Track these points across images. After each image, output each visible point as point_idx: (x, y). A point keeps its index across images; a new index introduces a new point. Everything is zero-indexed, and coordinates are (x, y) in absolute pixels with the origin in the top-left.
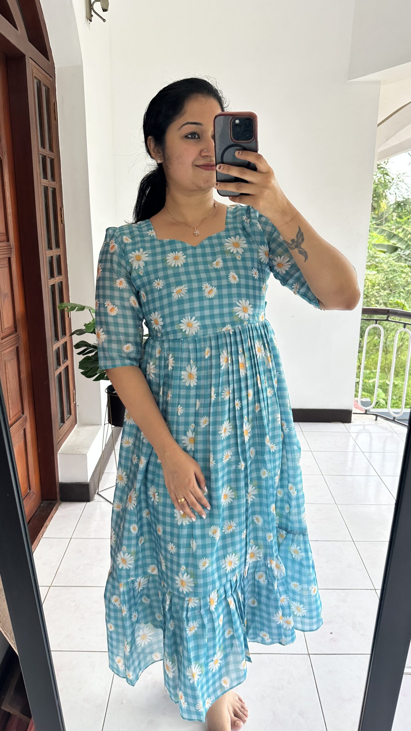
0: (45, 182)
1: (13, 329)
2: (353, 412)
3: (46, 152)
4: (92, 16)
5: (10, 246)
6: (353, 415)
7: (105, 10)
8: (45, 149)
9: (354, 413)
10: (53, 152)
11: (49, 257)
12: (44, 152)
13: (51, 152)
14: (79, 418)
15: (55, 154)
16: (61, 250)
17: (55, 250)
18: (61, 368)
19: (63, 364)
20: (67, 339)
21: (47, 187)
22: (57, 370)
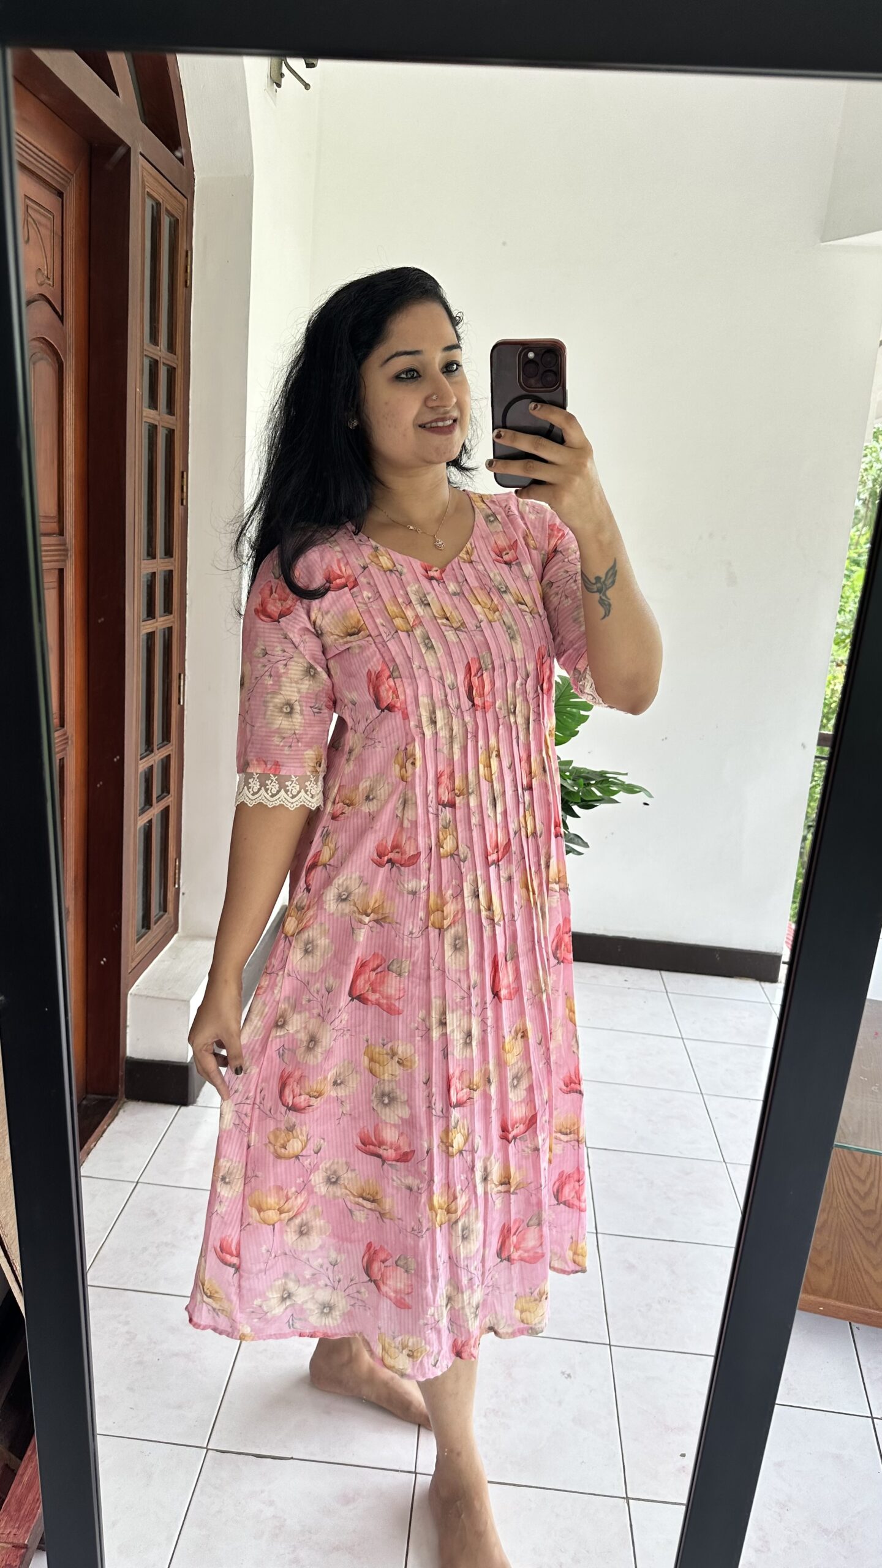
0: (151, 416)
2: (783, 959)
3: (160, 353)
4: (282, 75)
5: (65, 544)
6: (782, 966)
7: (309, 65)
8: (158, 346)
9: (785, 963)
10: (175, 354)
11: (147, 574)
12: (156, 352)
13: (172, 353)
14: (183, 921)
15: (180, 359)
16: (175, 560)
17: (162, 561)
18: (153, 811)
19: (158, 802)
20: (172, 750)
21: (156, 426)
22: (144, 815)
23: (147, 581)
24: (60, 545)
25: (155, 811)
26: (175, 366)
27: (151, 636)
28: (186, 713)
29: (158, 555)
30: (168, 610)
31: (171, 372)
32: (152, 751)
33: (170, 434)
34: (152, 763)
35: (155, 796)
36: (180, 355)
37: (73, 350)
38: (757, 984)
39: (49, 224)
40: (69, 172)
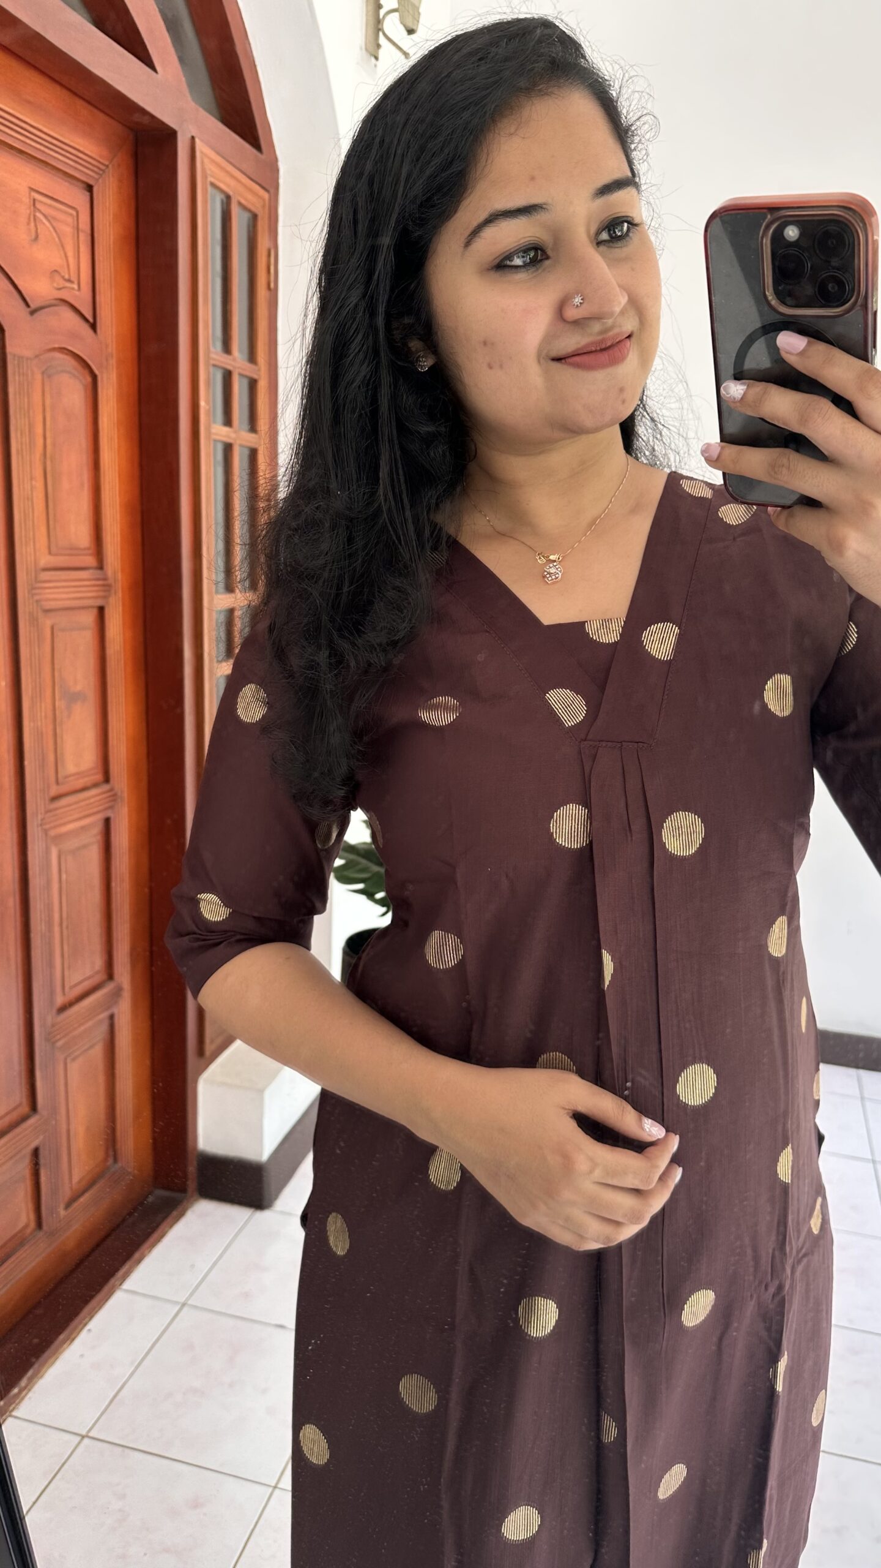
0: (223, 434)
1: (99, 777)
3: (233, 364)
4: (379, 46)
5: (105, 579)
7: (411, 32)
8: (231, 354)
10: (257, 365)
11: (220, 612)
12: (228, 361)
13: (252, 364)
15: (263, 371)
17: (243, 594)
21: (231, 445)
23: (225, 618)
24: (98, 579)
26: (255, 376)
29: (237, 588)
31: (253, 384)
33: (253, 454)
36: (263, 366)
37: (113, 362)
39: (69, 220)
40: (102, 164)
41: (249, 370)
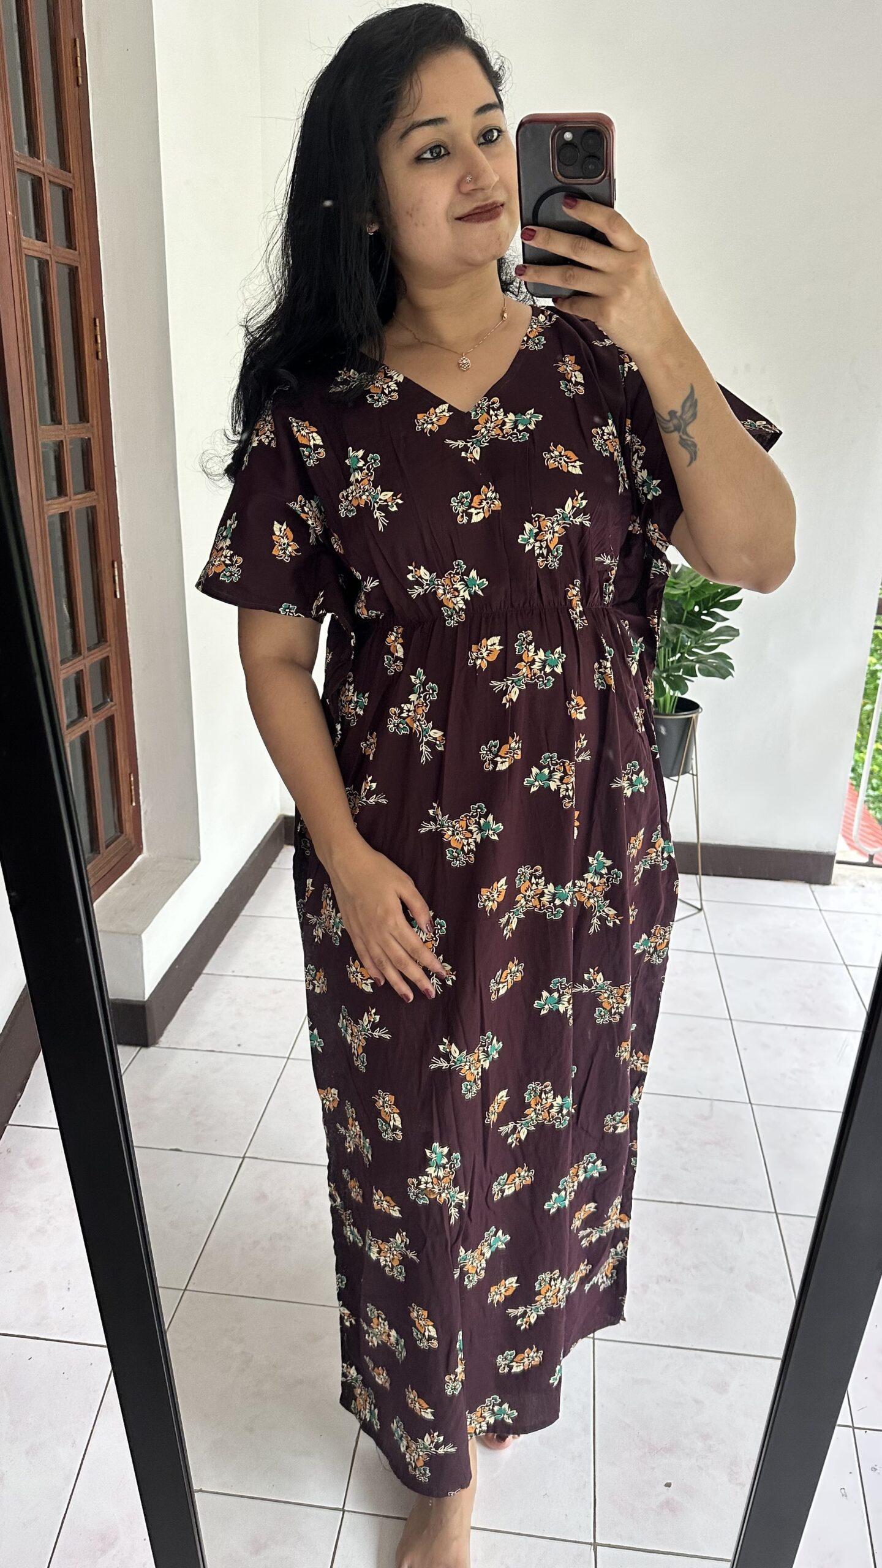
0: (37, 249)
2: (837, 858)
3: (42, 169)
6: (836, 866)
8: (39, 159)
9: (839, 862)
10: (70, 172)
11: (55, 443)
12: (36, 166)
13: (65, 170)
14: (147, 841)
15: (77, 179)
16: (92, 426)
17: (72, 426)
18: (90, 723)
19: (94, 712)
20: (111, 650)
21: (47, 261)
22: (75, 727)
23: (55, 451)
25: (93, 723)
26: (70, 186)
27: (64, 517)
28: (127, 607)
29: (65, 421)
30: (89, 486)
31: (67, 194)
32: (80, 654)
33: (73, 272)
34: (82, 667)
35: (89, 705)
36: (77, 175)
38: (807, 886)
41: (64, 178)
